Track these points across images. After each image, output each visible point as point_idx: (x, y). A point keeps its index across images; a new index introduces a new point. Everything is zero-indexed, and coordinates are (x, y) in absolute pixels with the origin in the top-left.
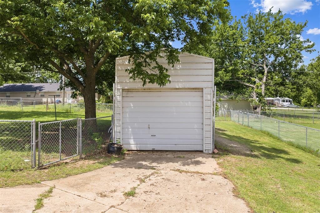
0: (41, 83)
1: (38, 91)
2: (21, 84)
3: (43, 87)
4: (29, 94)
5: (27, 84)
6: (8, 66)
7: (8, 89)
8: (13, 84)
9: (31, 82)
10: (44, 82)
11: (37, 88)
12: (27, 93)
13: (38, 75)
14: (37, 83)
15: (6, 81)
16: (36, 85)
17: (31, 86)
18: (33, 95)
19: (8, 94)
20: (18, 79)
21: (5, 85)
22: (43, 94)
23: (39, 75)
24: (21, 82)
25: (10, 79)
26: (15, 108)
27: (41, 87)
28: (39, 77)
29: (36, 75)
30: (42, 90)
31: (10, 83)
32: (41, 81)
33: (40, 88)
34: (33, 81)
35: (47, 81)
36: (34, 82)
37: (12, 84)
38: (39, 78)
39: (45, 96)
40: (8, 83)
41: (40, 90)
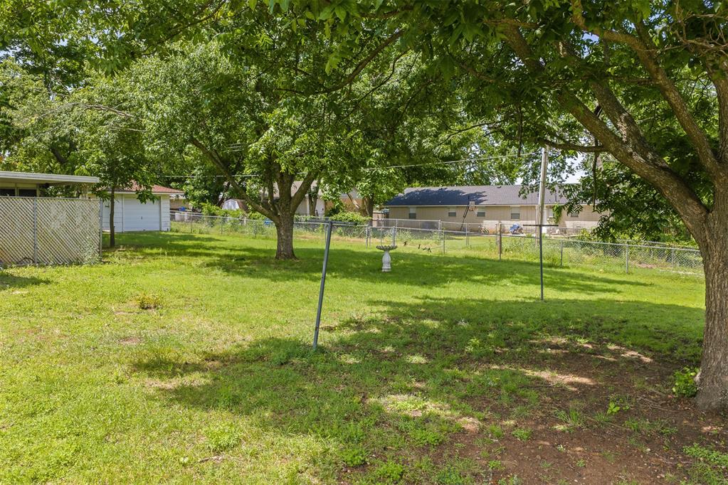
0: (477, 184)
1: (472, 204)
2: (436, 189)
3: (484, 194)
4: (452, 211)
5: (450, 188)
6: (420, 143)
7: (412, 200)
8: (423, 188)
9: (457, 184)
10: (482, 184)
11: (469, 197)
12: (449, 208)
13: (470, 169)
14: (468, 185)
15: (409, 182)
16: (467, 190)
17: (458, 192)
18: (460, 213)
19: (412, 211)
20: (433, 179)
21: (408, 190)
22: (481, 211)
23: (473, 167)
24: (437, 185)
25: (415, 177)
26: (428, 243)
27: (478, 195)
28: (472, 173)
29: (468, 167)
30: (481, 201)
31: (417, 188)
32: (477, 182)
33: (476, 198)
34: (461, 181)
35: (489, 179)
36: (462, 183)
37: (420, 189)
38: (473, 175)
39: (486, 215)
40: (412, 187)
41: (477, 203)
